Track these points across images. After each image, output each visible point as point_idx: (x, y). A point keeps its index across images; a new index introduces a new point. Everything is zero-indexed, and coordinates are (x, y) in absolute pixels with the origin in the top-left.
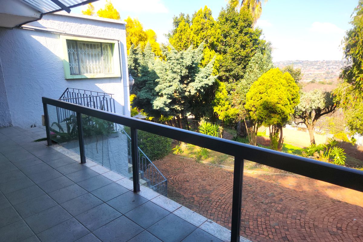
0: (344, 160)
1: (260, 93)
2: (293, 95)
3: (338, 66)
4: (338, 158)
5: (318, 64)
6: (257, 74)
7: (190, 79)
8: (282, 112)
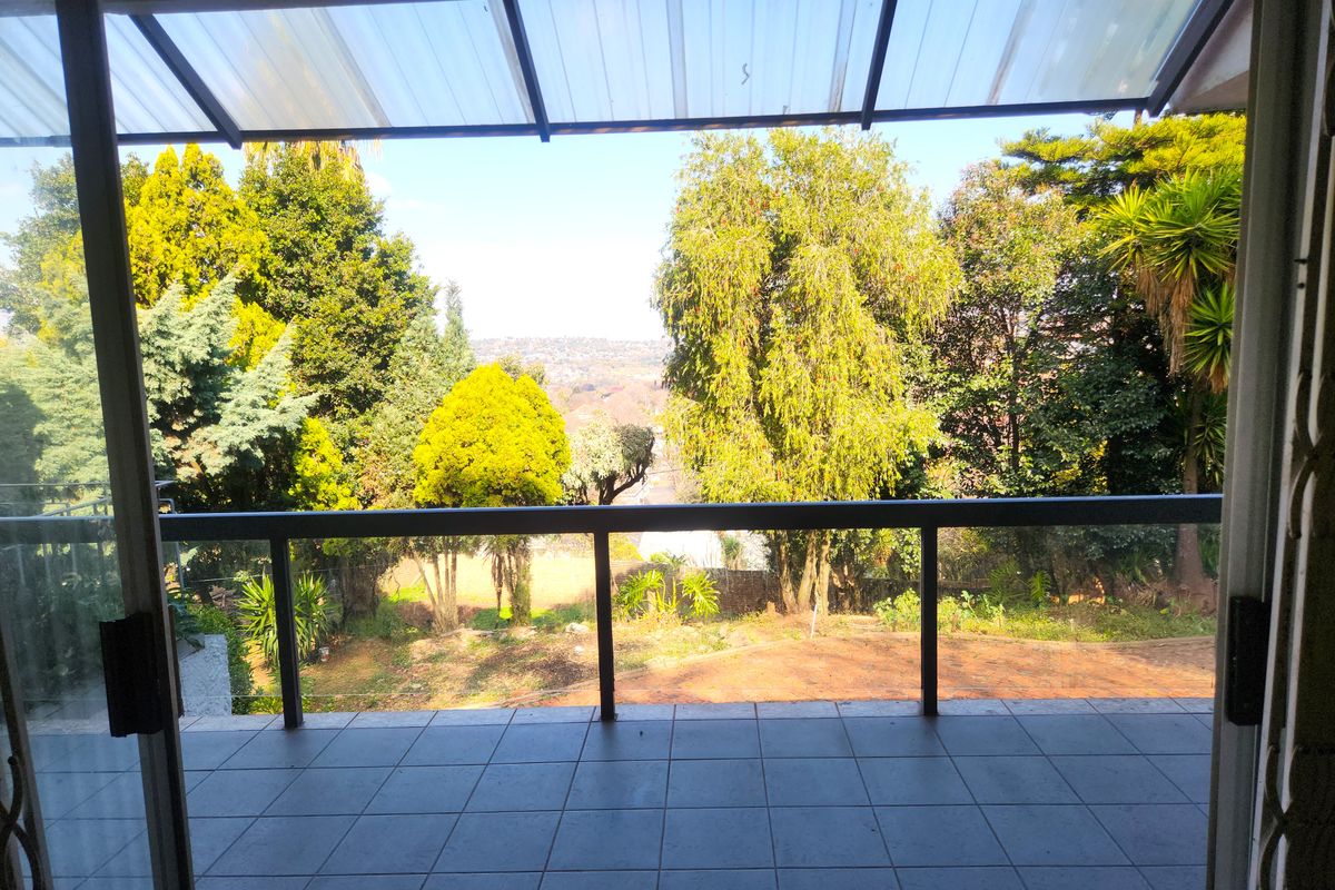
0: (715, 601)
1: (463, 446)
2: (553, 442)
3: (551, 354)
4: (702, 598)
5: (497, 351)
6: (432, 383)
7: (197, 412)
8: (539, 496)
